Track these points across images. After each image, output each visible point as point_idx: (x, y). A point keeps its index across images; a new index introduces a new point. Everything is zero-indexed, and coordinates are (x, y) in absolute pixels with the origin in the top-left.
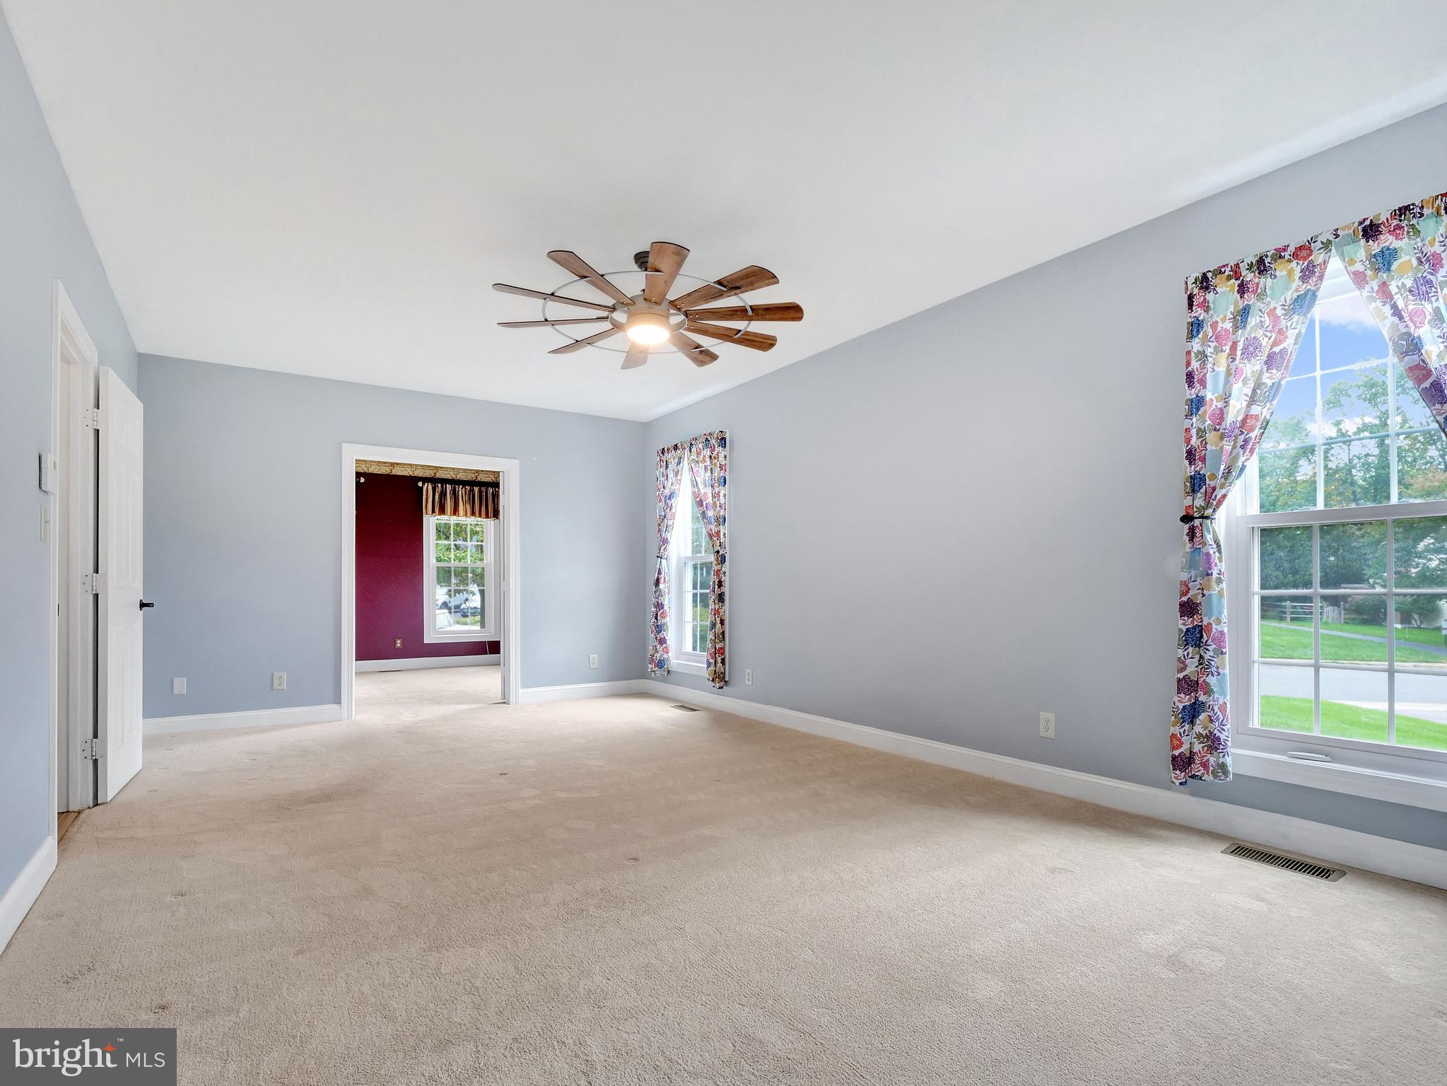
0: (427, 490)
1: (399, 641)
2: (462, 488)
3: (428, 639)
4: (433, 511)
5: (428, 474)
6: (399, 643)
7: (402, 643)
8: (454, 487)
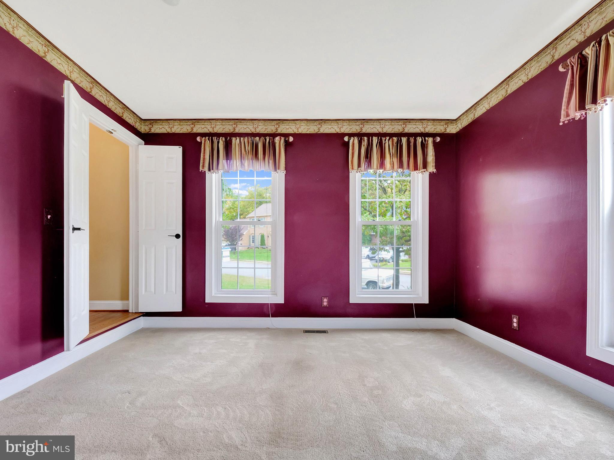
0: (353, 144)
1: (325, 300)
2: (389, 140)
3: (353, 300)
4: (359, 166)
5: (355, 128)
6: (325, 302)
7: (329, 302)
8: (381, 139)
